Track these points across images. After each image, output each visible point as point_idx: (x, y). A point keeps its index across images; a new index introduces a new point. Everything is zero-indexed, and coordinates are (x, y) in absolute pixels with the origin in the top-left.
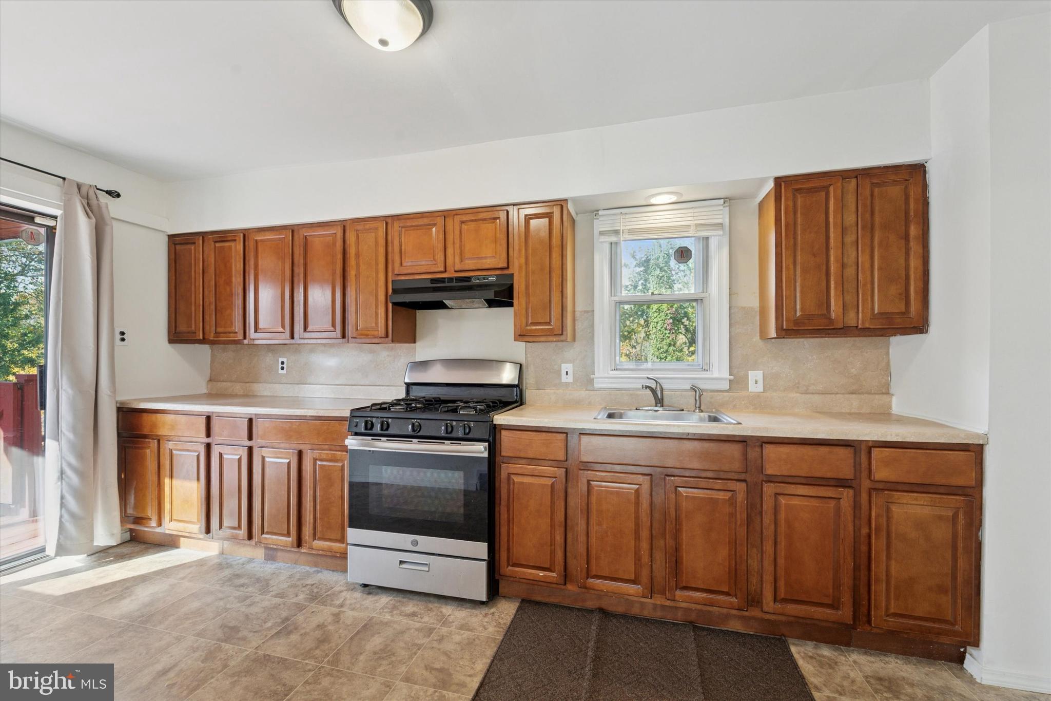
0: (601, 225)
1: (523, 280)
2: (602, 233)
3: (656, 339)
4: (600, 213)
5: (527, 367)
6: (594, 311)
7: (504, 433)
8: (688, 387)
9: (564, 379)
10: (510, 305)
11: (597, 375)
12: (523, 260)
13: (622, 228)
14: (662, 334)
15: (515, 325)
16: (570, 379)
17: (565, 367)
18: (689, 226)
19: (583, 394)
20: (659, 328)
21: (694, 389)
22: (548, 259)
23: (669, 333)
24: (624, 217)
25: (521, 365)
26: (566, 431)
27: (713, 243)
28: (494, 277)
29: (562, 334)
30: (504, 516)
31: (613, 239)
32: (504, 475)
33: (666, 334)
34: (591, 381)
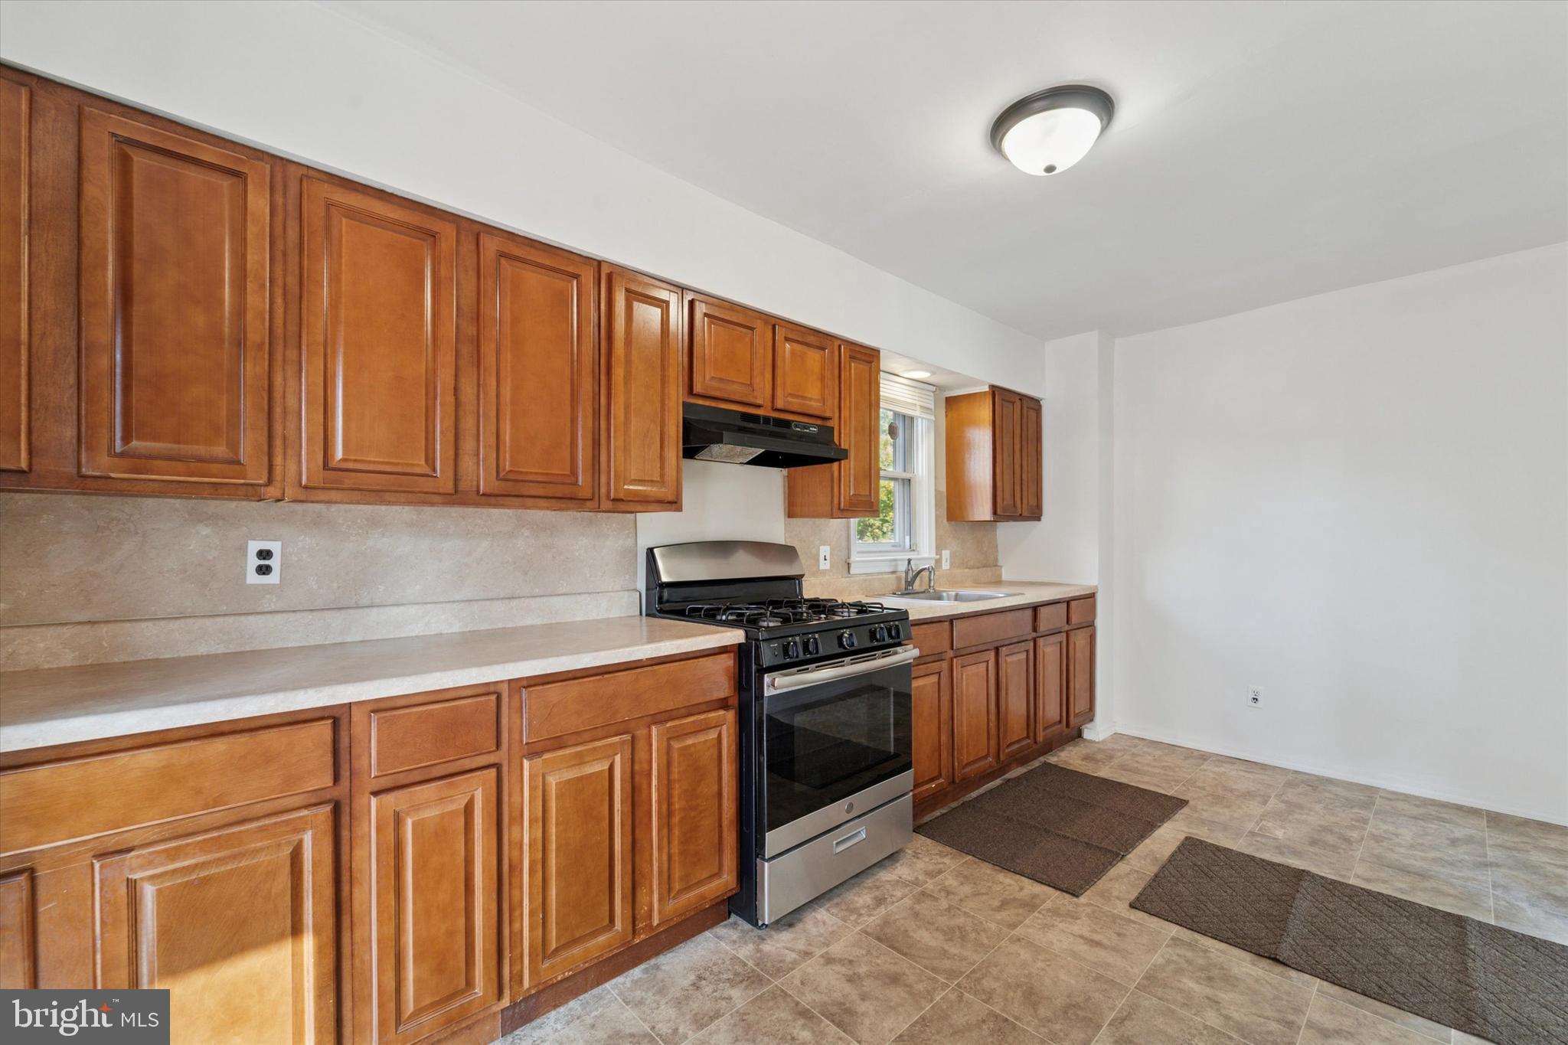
1: (848, 438)
9: (822, 565)
11: (852, 558)
12: (847, 413)
16: (827, 565)
17: (823, 550)
22: (868, 417)
25: (794, 548)
27: (920, 426)
28: (815, 428)
34: (848, 567)
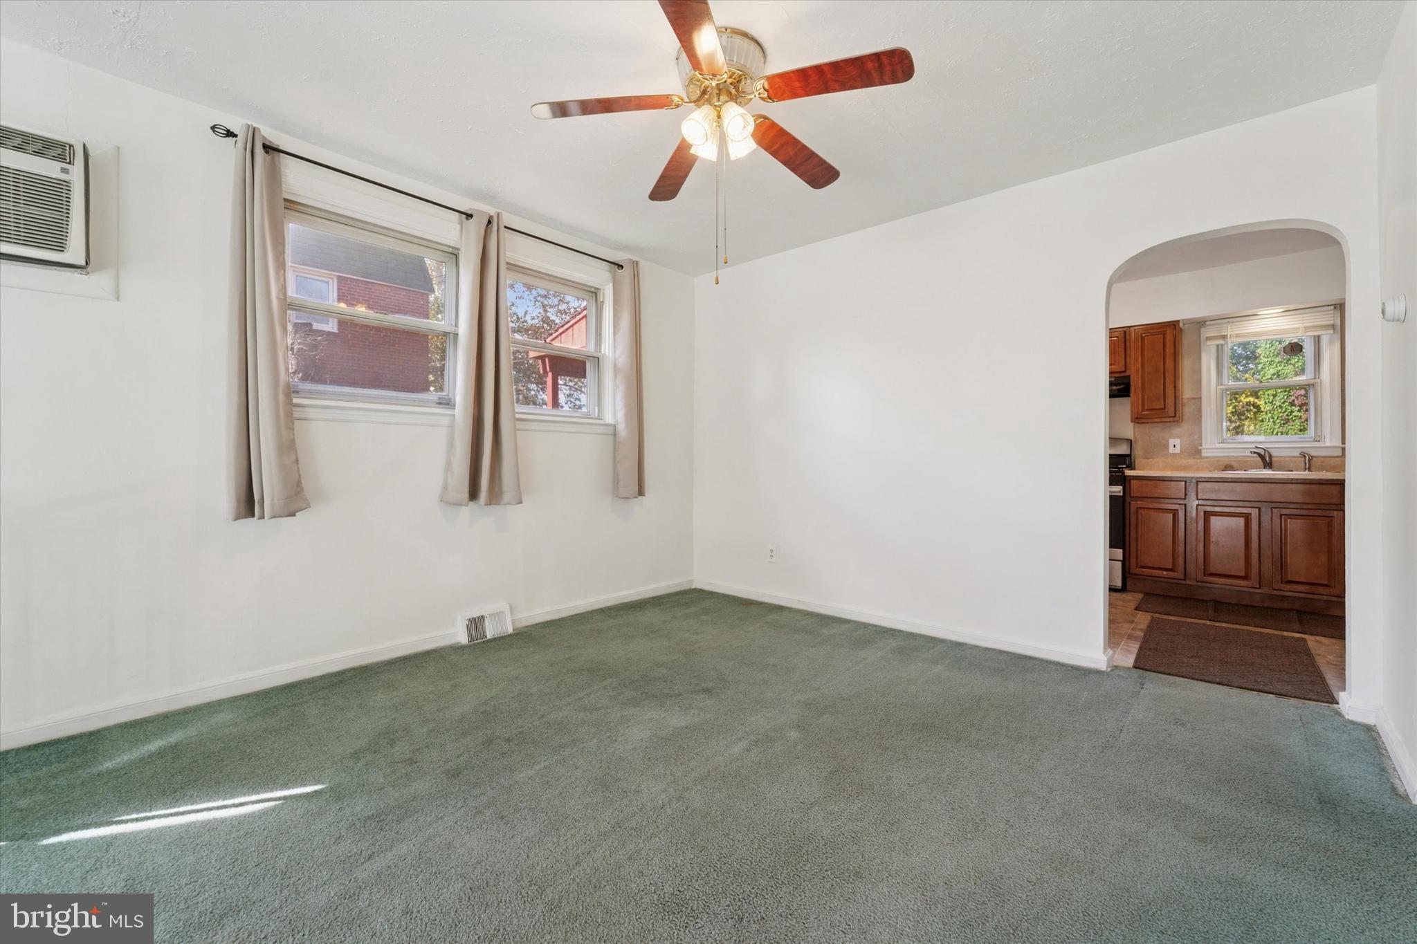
0: (1207, 332)
1: (1140, 379)
2: (1208, 339)
3: (1272, 420)
4: (1207, 323)
5: (1136, 444)
6: (1201, 398)
7: (1132, 481)
8: (1297, 454)
9: (1172, 450)
10: (1129, 396)
11: (1204, 446)
12: (1139, 365)
13: (1229, 333)
14: (1285, 412)
15: (1132, 411)
16: (1178, 450)
17: (1172, 442)
18: (1299, 328)
19: (1191, 461)
20: (1278, 404)
21: (1303, 455)
22: (1162, 363)
23: (1299, 411)
24: (1231, 324)
25: (1131, 441)
26: (1184, 479)
27: (1325, 341)
29: (1175, 416)
30: (1133, 535)
31: (1221, 342)
32: (1133, 509)
33: (1292, 412)
34: (1199, 452)
